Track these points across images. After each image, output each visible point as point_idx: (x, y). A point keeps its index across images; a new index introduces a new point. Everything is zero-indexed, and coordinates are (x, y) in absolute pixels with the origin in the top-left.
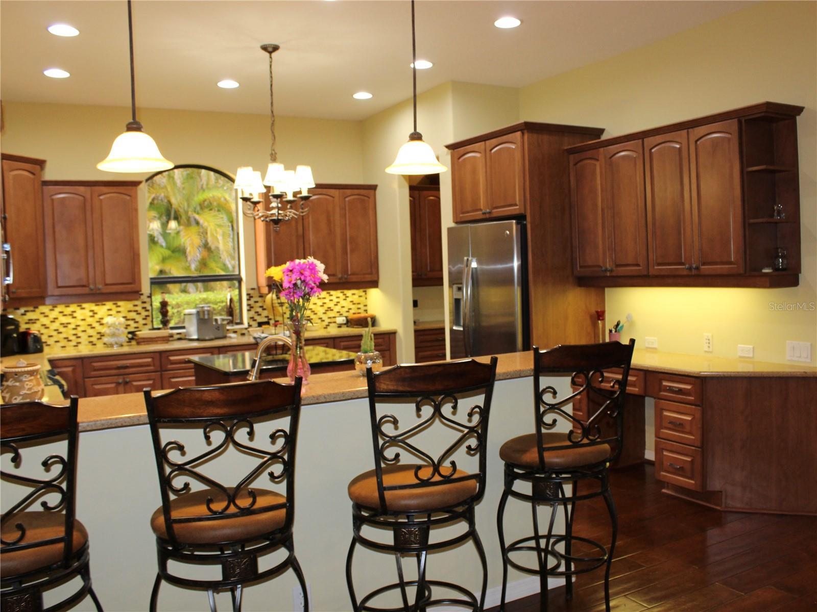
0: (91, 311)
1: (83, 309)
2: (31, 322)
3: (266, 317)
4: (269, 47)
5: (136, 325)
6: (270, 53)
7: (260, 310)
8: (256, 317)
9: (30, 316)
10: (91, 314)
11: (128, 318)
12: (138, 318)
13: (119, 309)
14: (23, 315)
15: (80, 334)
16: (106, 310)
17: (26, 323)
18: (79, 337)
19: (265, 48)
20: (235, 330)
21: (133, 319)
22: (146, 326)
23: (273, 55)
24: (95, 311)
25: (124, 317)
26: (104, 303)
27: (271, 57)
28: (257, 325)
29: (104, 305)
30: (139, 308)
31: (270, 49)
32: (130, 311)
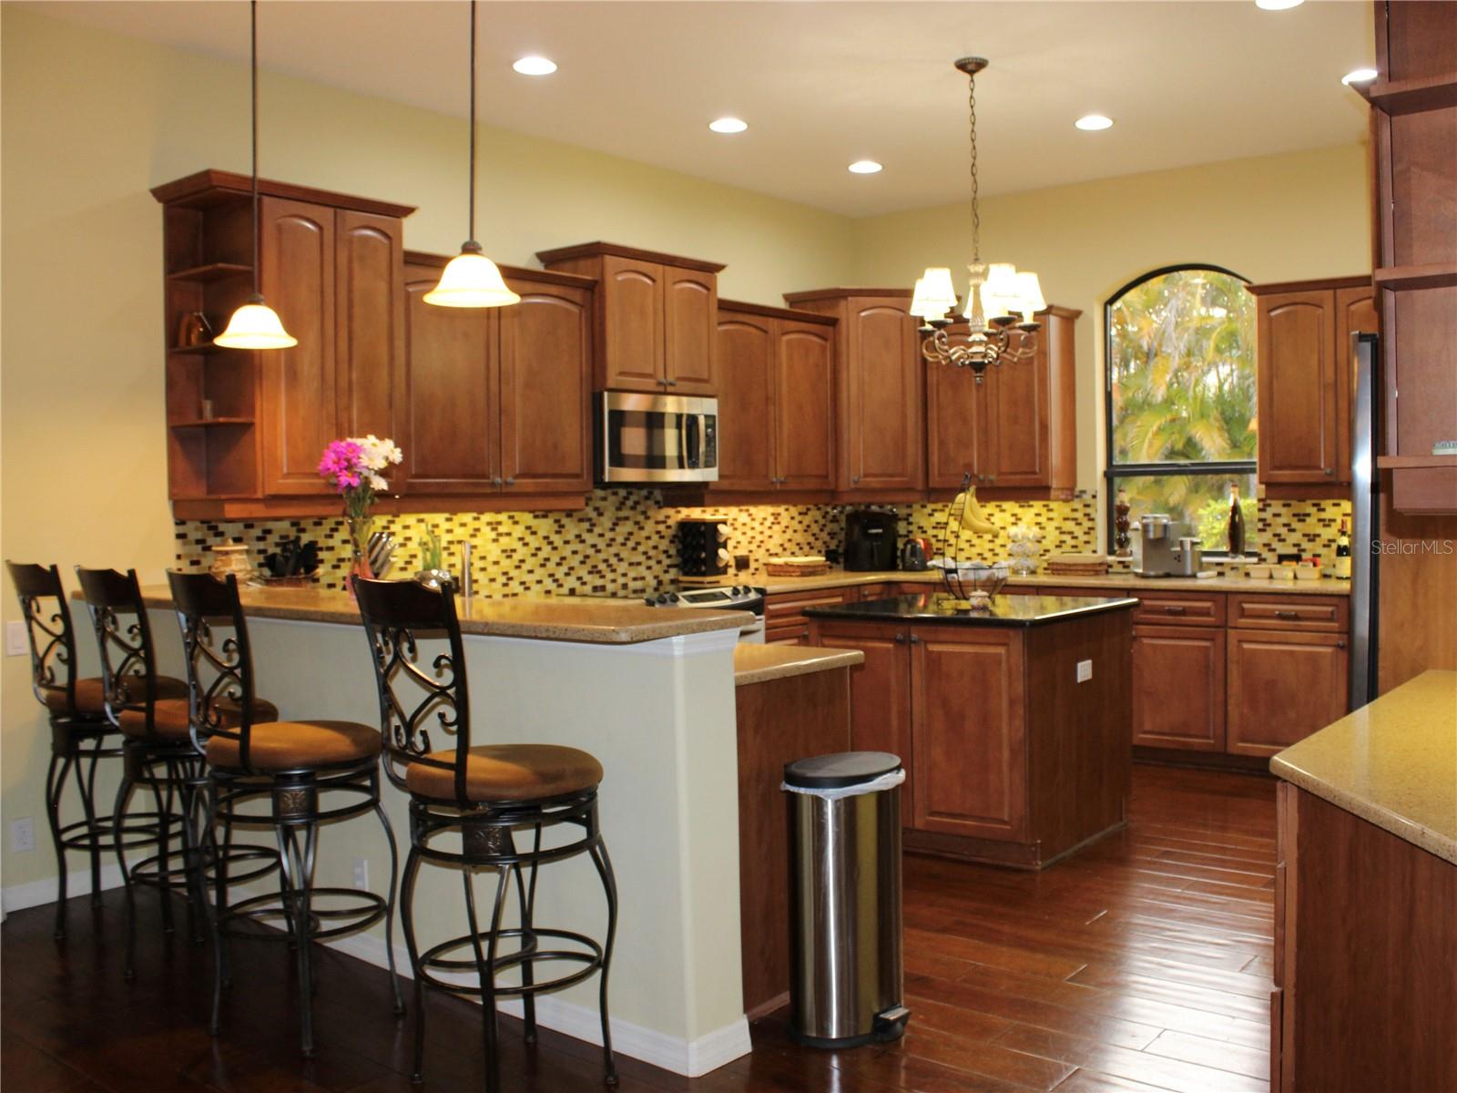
0: (1013, 515)
1: (1003, 511)
2: (939, 526)
3: (1295, 545)
4: (969, 63)
5: (1074, 542)
6: (972, 73)
7: (1283, 531)
8: (1275, 544)
9: (940, 517)
10: (1013, 520)
11: (1064, 530)
12: (1078, 531)
13: (1051, 515)
14: (931, 515)
15: (998, 550)
16: (1033, 516)
17: (934, 528)
18: (996, 555)
19: (962, 66)
20: (1235, 566)
21: (1070, 533)
22: (1088, 546)
23: (977, 76)
24: (1019, 516)
25: (1057, 528)
26: (1031, 503)
27: (972, 81)
28: (1276, 560)
29: (1032, 506)
30: (1079, 515)
31: (971, 67)
32: (1065, 519)
